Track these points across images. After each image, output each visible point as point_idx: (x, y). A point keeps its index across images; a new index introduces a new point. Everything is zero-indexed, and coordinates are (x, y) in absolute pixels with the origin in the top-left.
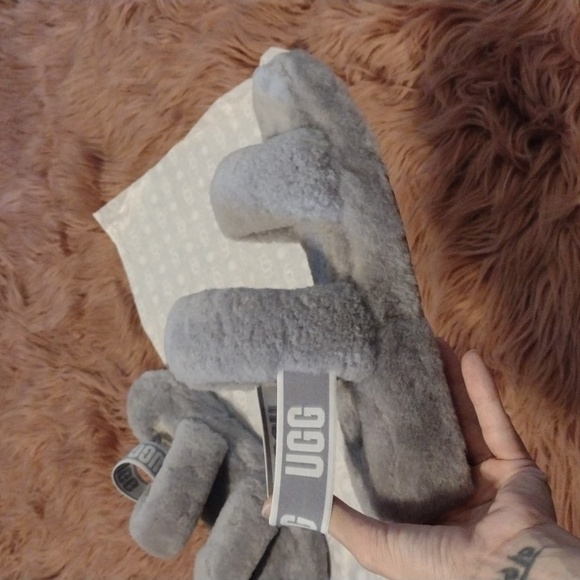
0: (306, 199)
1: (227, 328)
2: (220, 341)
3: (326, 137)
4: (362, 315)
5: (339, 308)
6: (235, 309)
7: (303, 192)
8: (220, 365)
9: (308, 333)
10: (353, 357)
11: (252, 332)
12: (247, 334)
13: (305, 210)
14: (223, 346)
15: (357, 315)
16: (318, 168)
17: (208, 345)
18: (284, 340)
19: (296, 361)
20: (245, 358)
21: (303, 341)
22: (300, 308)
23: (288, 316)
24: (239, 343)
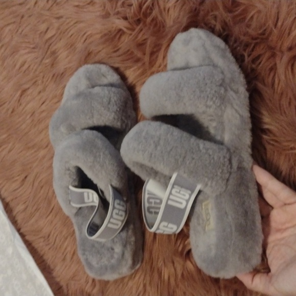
0: (209, 101)
1: (162, 142)
2: (156, 146)
3: (222, 73)
4: (226, 166)
5: (216, 158)
6: (169, 135)
7: (208, 97)
8: (151, 157)
9: (196, 162)
10: (212, 183)
11: (171, 150)
12: (169, 149)
13: (207, 106)
14: (156, 149)
15: (224, 165)
16: (216, 86)
17: (150, 145)
18: (183, 160)
19: (185, 172)
20: (164, 159)
21: (192, 165)
22: (197, 149)
23: (190, 150)
24: (164, 152)
